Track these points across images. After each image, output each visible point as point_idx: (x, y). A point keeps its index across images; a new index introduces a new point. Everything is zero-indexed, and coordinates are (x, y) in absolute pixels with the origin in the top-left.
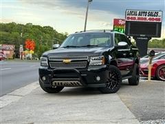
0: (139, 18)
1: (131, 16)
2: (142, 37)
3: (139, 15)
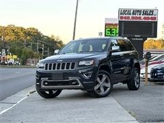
0: (133, 18)
1: (124, 16)
2: (137, 37)
3: (133, 14)
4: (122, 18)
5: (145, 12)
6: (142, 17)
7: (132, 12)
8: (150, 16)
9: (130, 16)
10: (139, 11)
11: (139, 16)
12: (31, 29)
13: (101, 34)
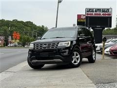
1: (89, 13)
2: (98, 27)
3: (95, 12)
4: (88, 14)
5: (104, 11)
6: (102, 13)
7: (94, 10)
8: (107, 13)
10: (99, 10)
11: (99, 13)
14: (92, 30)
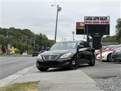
0: (94, 22)
1: (88, 21)
2: (97, 35)
5: (102, 19)
6: (100, 21)
7: (93, 18)
9: (92, 21)
10: (98, 18)
11: (97, 21)
12: (25, 30)
13: (73, 33)
14: (91, 38)
